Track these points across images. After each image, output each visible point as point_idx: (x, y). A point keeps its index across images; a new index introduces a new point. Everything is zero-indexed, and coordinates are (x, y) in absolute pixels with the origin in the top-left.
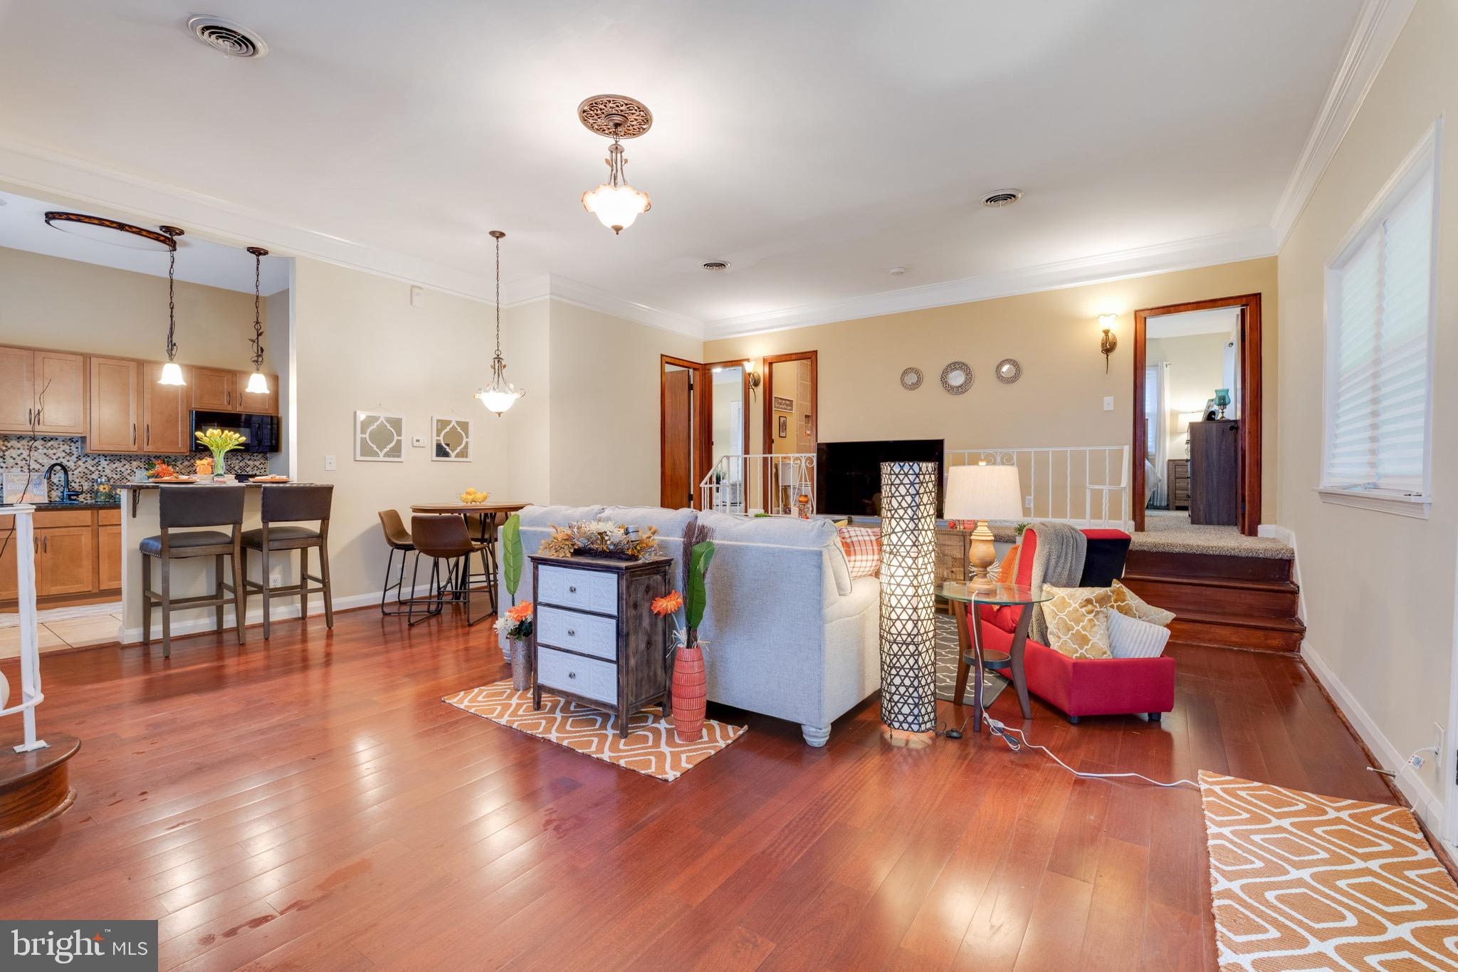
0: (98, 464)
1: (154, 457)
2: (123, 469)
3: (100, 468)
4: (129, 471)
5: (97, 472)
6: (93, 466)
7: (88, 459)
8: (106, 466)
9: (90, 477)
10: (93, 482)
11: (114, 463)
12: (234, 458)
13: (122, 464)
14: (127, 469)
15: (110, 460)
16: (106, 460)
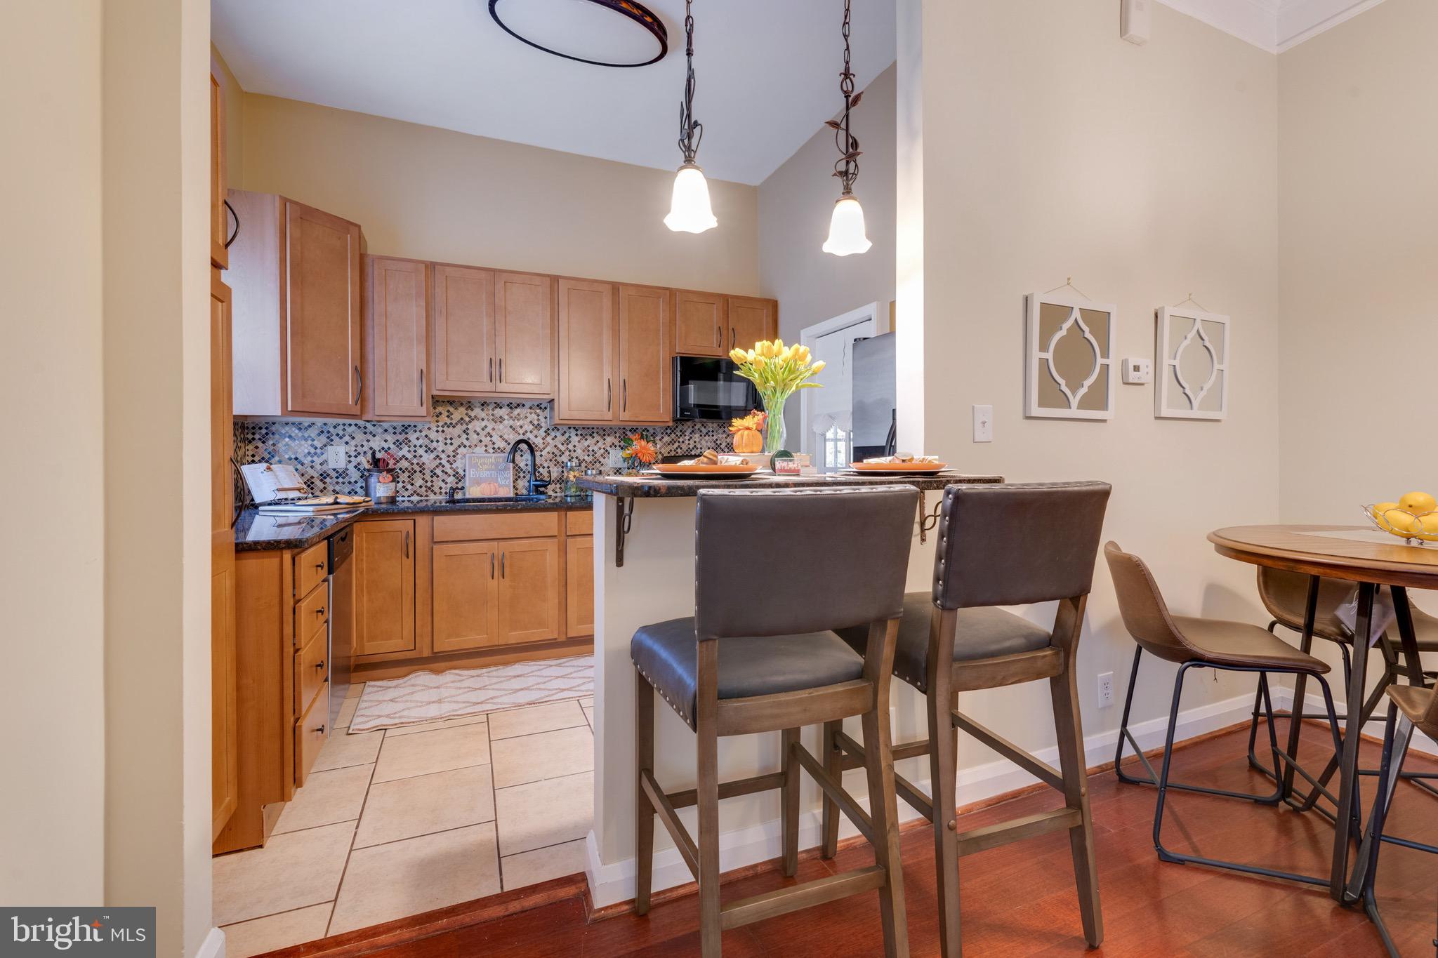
0: (568, 441)
1: (630, 431)
2: (596, 448)
3: (570, 447)
4: (602, 451)
5: (567, 453)
6: (563, 444)
7: (558, 434)
8: (577, 444)
9: (559, 459)
10: (563, 467)
11: (586, 440)
12: (721, 431)
13: (594, 441)
14: (600, 448)
15: (581, 435)
16: (577, 435)
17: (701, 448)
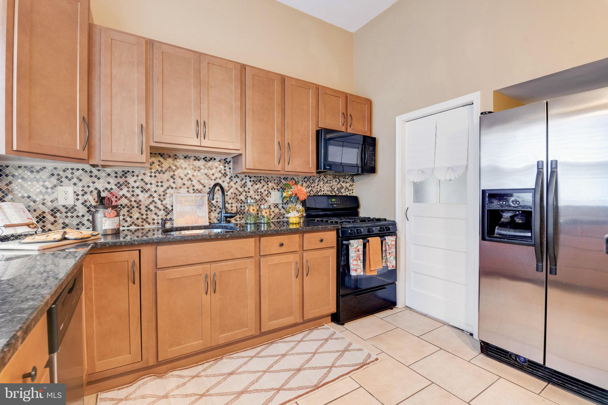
0: (244, 185)
1: (284, 179)
2: (262, 190)
3: (246, 189)
4: (267, 192)
5: (244, 193)
6: (241, 187)
7: (238, 180)
8: (250, 187)
9: (239, 197)
10: (241, 203)
11: (256, 184)
12: (334, 180)
13: (261, 185)
14: (265, 190)
15: (253, 181)
16: (250, 181)
17: (324, 191)
